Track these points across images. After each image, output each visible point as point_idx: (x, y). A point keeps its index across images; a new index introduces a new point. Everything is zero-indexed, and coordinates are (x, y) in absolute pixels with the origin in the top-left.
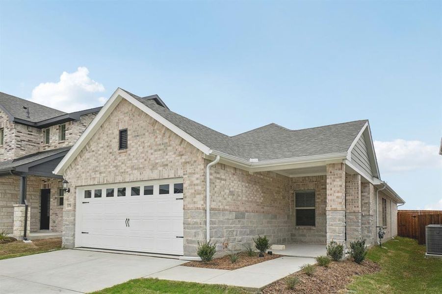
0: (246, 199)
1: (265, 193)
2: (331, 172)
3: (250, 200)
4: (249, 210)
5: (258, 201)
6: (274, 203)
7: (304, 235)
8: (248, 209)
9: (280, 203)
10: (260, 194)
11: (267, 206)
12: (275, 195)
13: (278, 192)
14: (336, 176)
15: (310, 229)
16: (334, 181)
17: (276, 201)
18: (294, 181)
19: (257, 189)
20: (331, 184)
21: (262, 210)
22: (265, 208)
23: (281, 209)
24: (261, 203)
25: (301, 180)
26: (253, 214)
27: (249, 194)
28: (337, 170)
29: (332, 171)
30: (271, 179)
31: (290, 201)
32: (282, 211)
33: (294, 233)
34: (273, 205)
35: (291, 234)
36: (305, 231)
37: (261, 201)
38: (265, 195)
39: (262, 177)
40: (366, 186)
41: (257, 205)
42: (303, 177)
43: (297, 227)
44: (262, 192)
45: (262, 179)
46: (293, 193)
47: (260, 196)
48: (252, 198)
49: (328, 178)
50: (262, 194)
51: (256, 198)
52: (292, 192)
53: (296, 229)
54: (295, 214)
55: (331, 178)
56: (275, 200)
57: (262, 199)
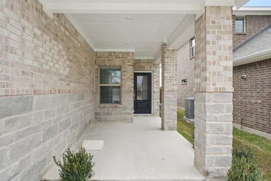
0: (36, 64)
1: (71, 61)
2: (213, 22)
3: (45, 67)
4: (42, 88)
5: (61, 72)
6: (82, 78)
7: (109, 114)
8: (40, 87)
9: (87, 79)
10: (65, 62)
11: (74, 82)
12: (83, 67)
13: (85, 65)
14: (222, 30)
15: (116, 107)
16: (219, 38)
17: (84, 75)
18: (98, 55)
19: (60, 51)
20: (214, 43)
21: (68, 88)
22: (72, 84)
23: (88, 86)
24: (67, 77)
25: (107, 55)
26: (52, 96)
27: (43, 55)
28: (224, 18)
29: (216, 21)
30: (79, 45)
31: (94, 77)
32: (88, 88)
33: (98, 111)
34: (81, 80)
35: (95, 112)
36: (110, 109)
37: (66, 73)
38: (71, 64)
39: (67, 33)
40: (157, 67)
41: (60, 80)
42: (108, 52)
43: (102, 105)
44: (68, 60)
45: (67, 37)
46: (97, 69)
47: (65, 65)
48: (51, 64)
49: (209, 33)
50: (68, 63)
51: (57, 66)
52: (97, 67)
53: (100, 107)
54: (99, 91)
55: (214, 33)
56: (82, 74)
57: (68, 69)
